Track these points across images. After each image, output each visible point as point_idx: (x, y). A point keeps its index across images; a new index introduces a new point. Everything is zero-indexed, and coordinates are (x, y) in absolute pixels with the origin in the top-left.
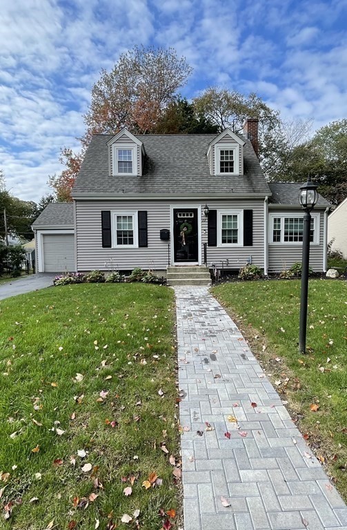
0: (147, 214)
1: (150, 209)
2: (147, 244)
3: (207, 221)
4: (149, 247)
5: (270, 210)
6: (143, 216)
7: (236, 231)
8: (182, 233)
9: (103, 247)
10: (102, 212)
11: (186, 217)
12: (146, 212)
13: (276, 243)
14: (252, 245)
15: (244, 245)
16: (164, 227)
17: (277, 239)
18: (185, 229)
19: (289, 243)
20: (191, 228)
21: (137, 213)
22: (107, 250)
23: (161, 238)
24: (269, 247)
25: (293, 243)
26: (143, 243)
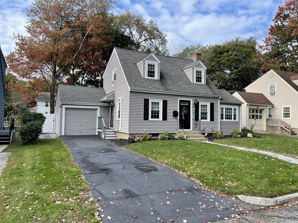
0: (167, 102)
1: (168, 99)
2: (167, 118)
3: (194, 107)
4: (167, 121)
5: (221, 103)
6: (165, 103)
7: (206, 113)
8: (183, 113)
9: (144, 119)
10: (145, 99)
11: (184, 104)
12: (167, 100)
13: (222, 120)
14: (213, 121)
15: (210, 121)
16: (175, 109)
17: (222, 118)
18: (184, 111)
19: (227, 120)
20: (187, 111)
21: (162, 101)
22: (146, 121)
23: (173, 116)
24: (220, 122)
25: (229, 120)
26: (165, 118)
